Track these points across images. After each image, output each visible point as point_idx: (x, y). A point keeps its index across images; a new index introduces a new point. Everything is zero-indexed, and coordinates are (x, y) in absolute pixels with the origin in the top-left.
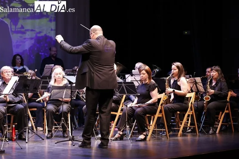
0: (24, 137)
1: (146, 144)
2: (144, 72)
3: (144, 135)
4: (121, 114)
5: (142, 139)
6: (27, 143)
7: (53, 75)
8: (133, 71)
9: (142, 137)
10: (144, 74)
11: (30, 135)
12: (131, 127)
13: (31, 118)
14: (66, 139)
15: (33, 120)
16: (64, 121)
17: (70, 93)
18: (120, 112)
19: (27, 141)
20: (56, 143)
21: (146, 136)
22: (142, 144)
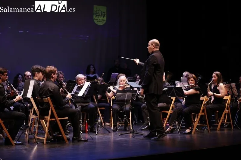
0: (94, 130)
1: (191, 137)
2: (192, 79)
3: (190, 129)
4: (172, 112)
5: (188, 132)
6: (97, 134)
7: (118, 82)
8: (181, 78)
9: (188, 131)
10: (192, 81)
11: (99, 129)
12: (179, 123)
13: (100, 115)
14: (128, 132)
15: (102, 117)
16: (126, 118)
17: (131, 95)
18: (171, 111)
19: (97, 133)
20: (120, 135)
21: (192, 130)
22: (188, 136)
